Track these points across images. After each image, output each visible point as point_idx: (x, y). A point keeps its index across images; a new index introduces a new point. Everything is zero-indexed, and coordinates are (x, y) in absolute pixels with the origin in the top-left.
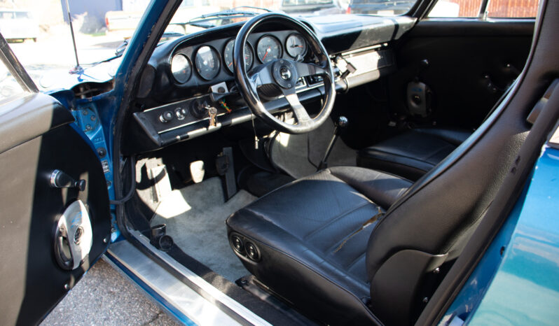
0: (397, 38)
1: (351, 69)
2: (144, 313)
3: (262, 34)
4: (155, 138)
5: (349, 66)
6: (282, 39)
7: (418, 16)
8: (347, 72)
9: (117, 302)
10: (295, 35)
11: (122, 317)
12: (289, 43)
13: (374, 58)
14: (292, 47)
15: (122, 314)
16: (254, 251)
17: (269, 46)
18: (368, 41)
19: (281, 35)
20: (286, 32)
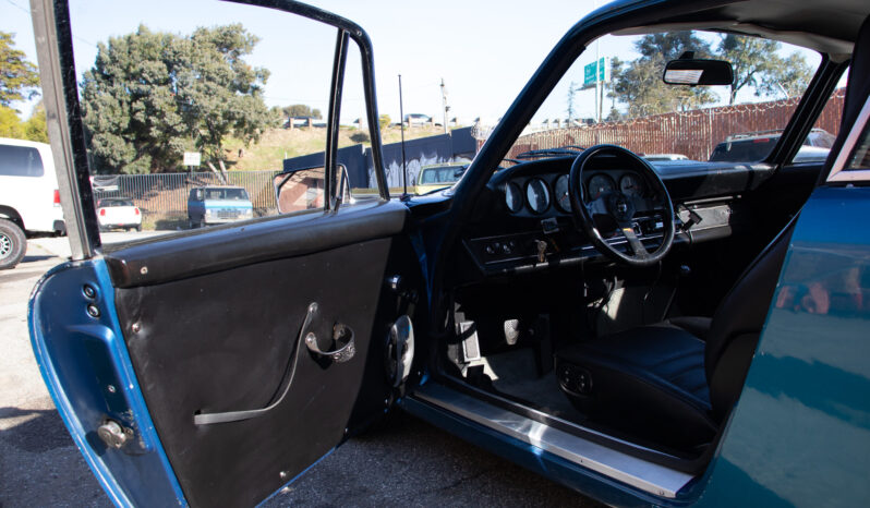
0: (752, 188)
1: (695, 219)
2: (444, 480)
3: (594, 172)
4: (482, 268)
5: (693, 216)
6: (615, 179)
7: (779, 162)
8: (691, 223)
9: (410, 470)
10: (630, 175)
11: (417, 482)
12: (623, 185)
13: (724, 212)
14: (627, 188)
15: (418, 479)
16: (585, 381)
17: (601, 186)
18: (715, 188)
19: (615, 174)
20: (620, 172)
